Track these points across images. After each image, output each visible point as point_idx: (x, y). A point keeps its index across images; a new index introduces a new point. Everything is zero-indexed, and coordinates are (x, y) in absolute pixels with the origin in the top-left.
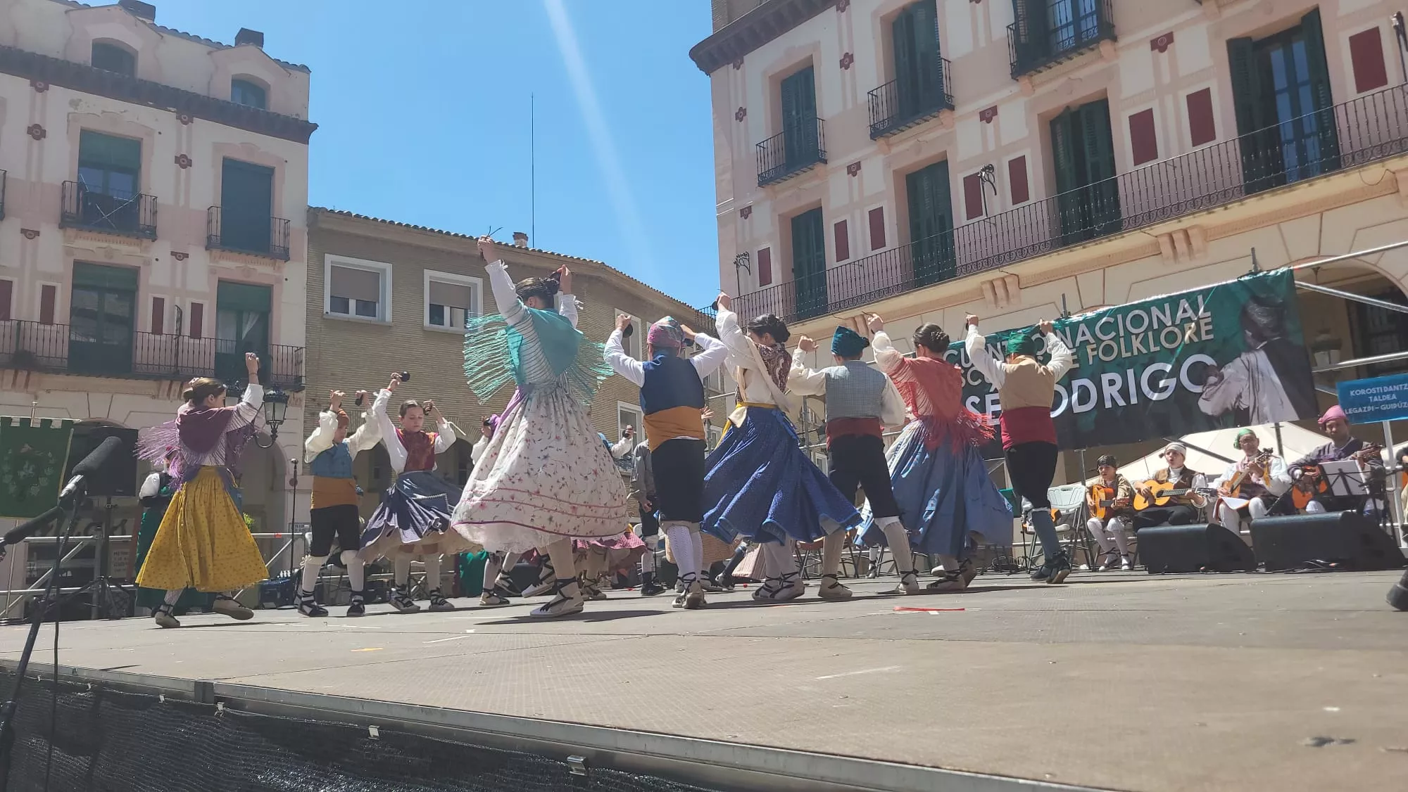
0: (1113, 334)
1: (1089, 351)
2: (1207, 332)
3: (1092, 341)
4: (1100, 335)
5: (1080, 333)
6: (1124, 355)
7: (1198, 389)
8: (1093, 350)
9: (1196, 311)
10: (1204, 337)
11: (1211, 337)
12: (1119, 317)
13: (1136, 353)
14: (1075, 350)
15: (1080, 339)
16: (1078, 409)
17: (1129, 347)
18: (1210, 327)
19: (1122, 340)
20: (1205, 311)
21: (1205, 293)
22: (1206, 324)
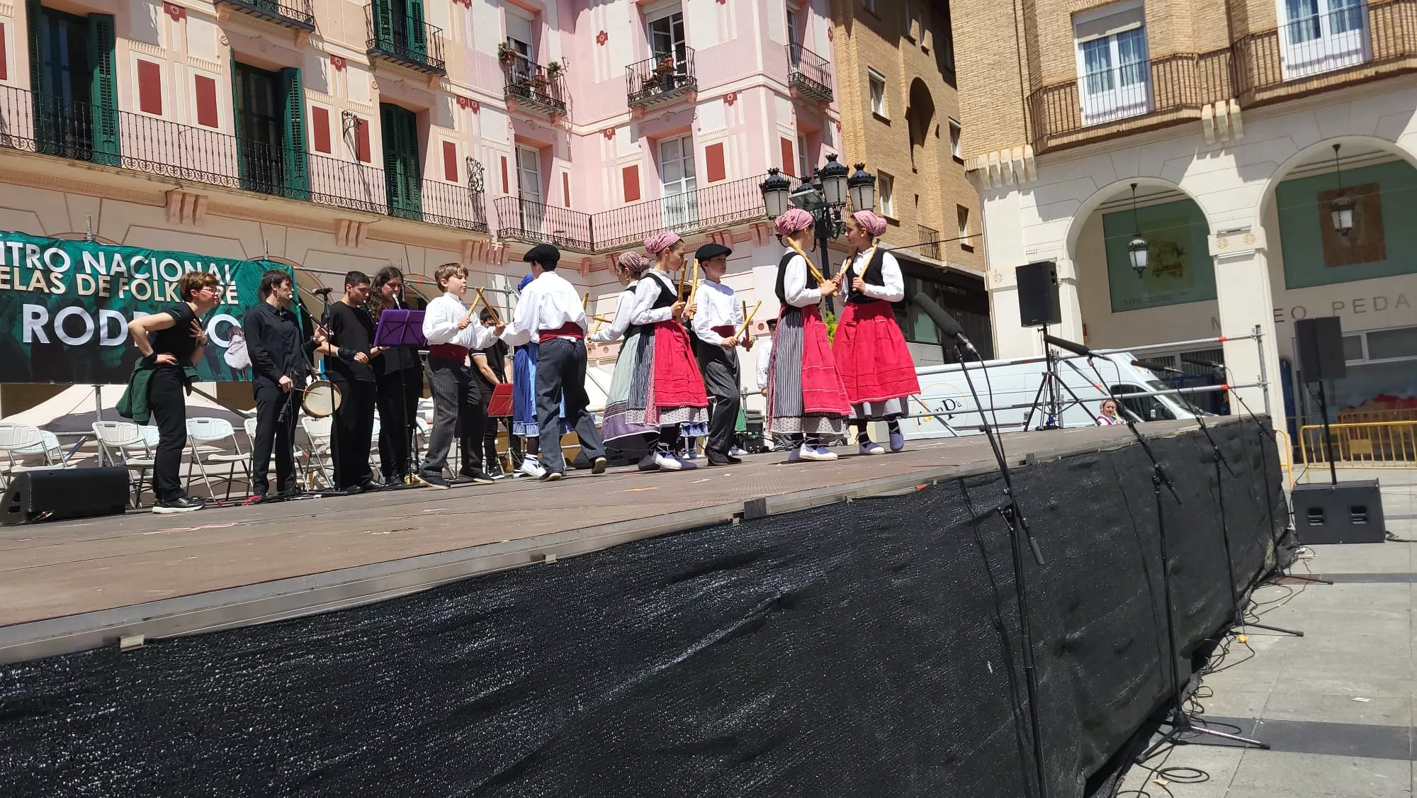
0: (147, 275)
1: (121, 284)
2: (233, 298)
3: (126, 275)
4: (132, 271)
5: (115, 264)
6: (157, 298)
7: (224, 344)
8: (125, 284)
9: (223, 277)
10: (230, 301)
11: (236, 302)
12: (154, 260)
13: (169, 300)
14: (108, 278)
15: (114, 269)
16: (106, 342)
17: (163, 293)
18: (235, 294)
19: (155, 283)
20: (231, 280)
21: (232, 263)
22: (231, 291)
